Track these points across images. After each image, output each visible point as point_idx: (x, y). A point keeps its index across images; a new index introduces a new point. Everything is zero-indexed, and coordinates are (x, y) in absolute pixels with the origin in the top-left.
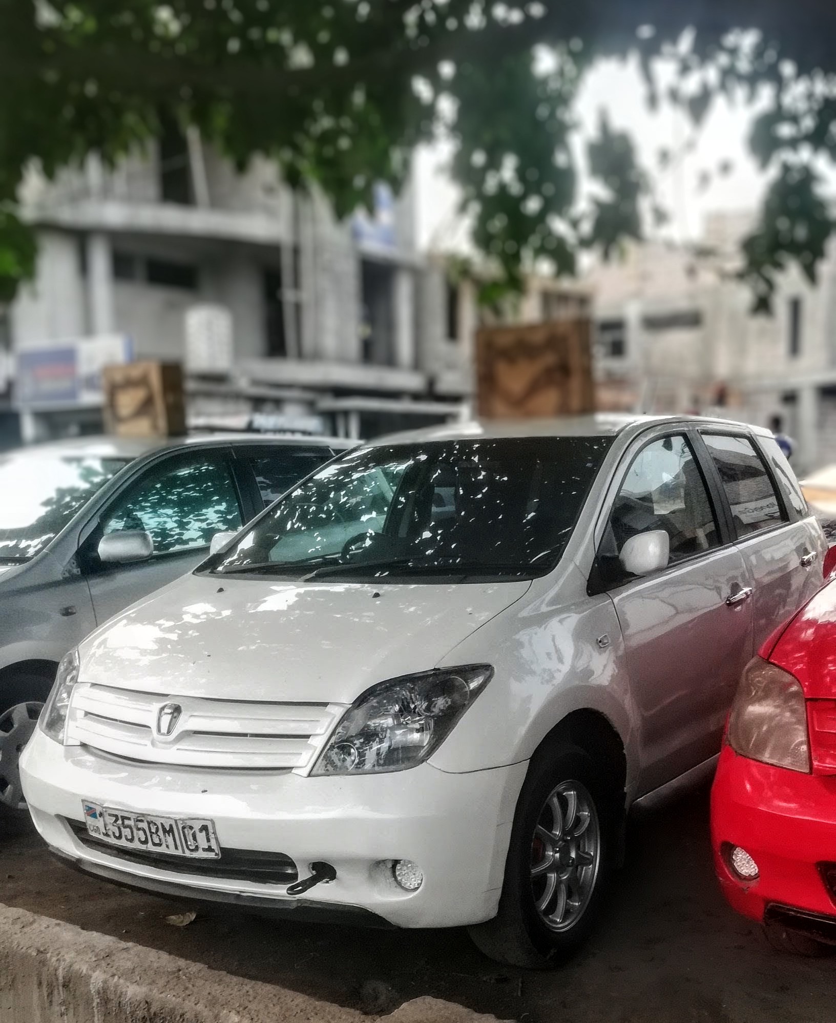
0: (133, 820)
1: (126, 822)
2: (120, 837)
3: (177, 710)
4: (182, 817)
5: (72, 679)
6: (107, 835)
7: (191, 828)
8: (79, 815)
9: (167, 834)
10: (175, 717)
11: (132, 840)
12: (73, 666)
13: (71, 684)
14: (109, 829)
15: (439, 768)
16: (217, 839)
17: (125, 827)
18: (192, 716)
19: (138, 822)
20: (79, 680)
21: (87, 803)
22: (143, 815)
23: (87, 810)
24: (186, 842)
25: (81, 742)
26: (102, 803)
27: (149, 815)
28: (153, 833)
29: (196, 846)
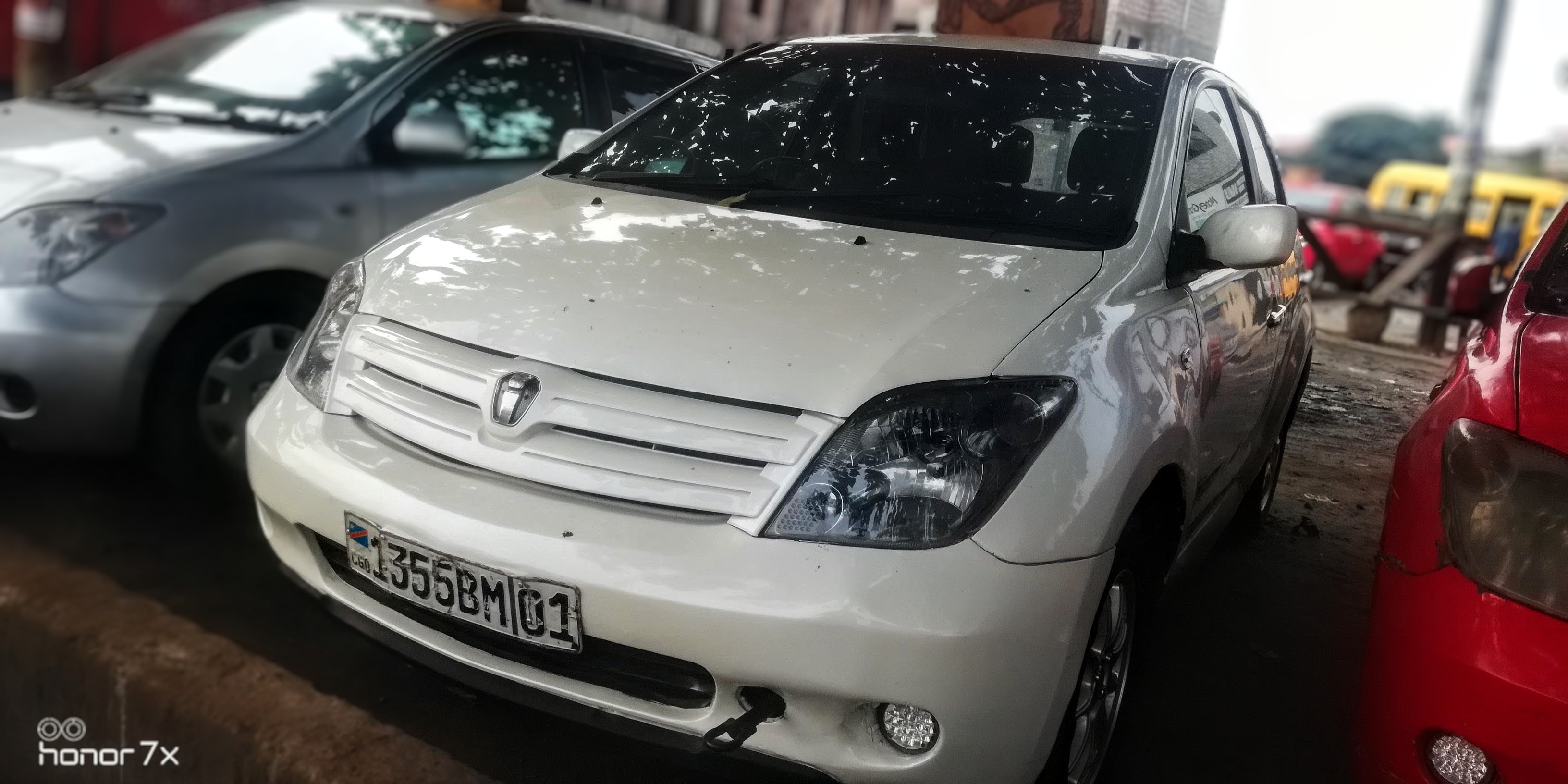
0: (431, 563)
1: (419, 564)
2: (403, 585)
3: (530, 386)
4: (522, 574)
5: (347, 306)
6: (381, 576)
7: (536, 595)
8: (338, 534)
9: (490, 599)
10: (527, 397)
11: (424, 594)
12: (352, 286)
13: (346, 312)
14: (386, 569)
15: (992, 553)
16: (580, 621)
17: (416, 571)
18: (556, 398)
19: (440, 569)
20: (360, 310)
21: (351, 518)
22: (451, 558)
23: (351, 530)
24: (523, 616)
25: (353, 412)
26: (380, 524)
27: (461, 560)
28: (466, 591)
29: (540, 626)
